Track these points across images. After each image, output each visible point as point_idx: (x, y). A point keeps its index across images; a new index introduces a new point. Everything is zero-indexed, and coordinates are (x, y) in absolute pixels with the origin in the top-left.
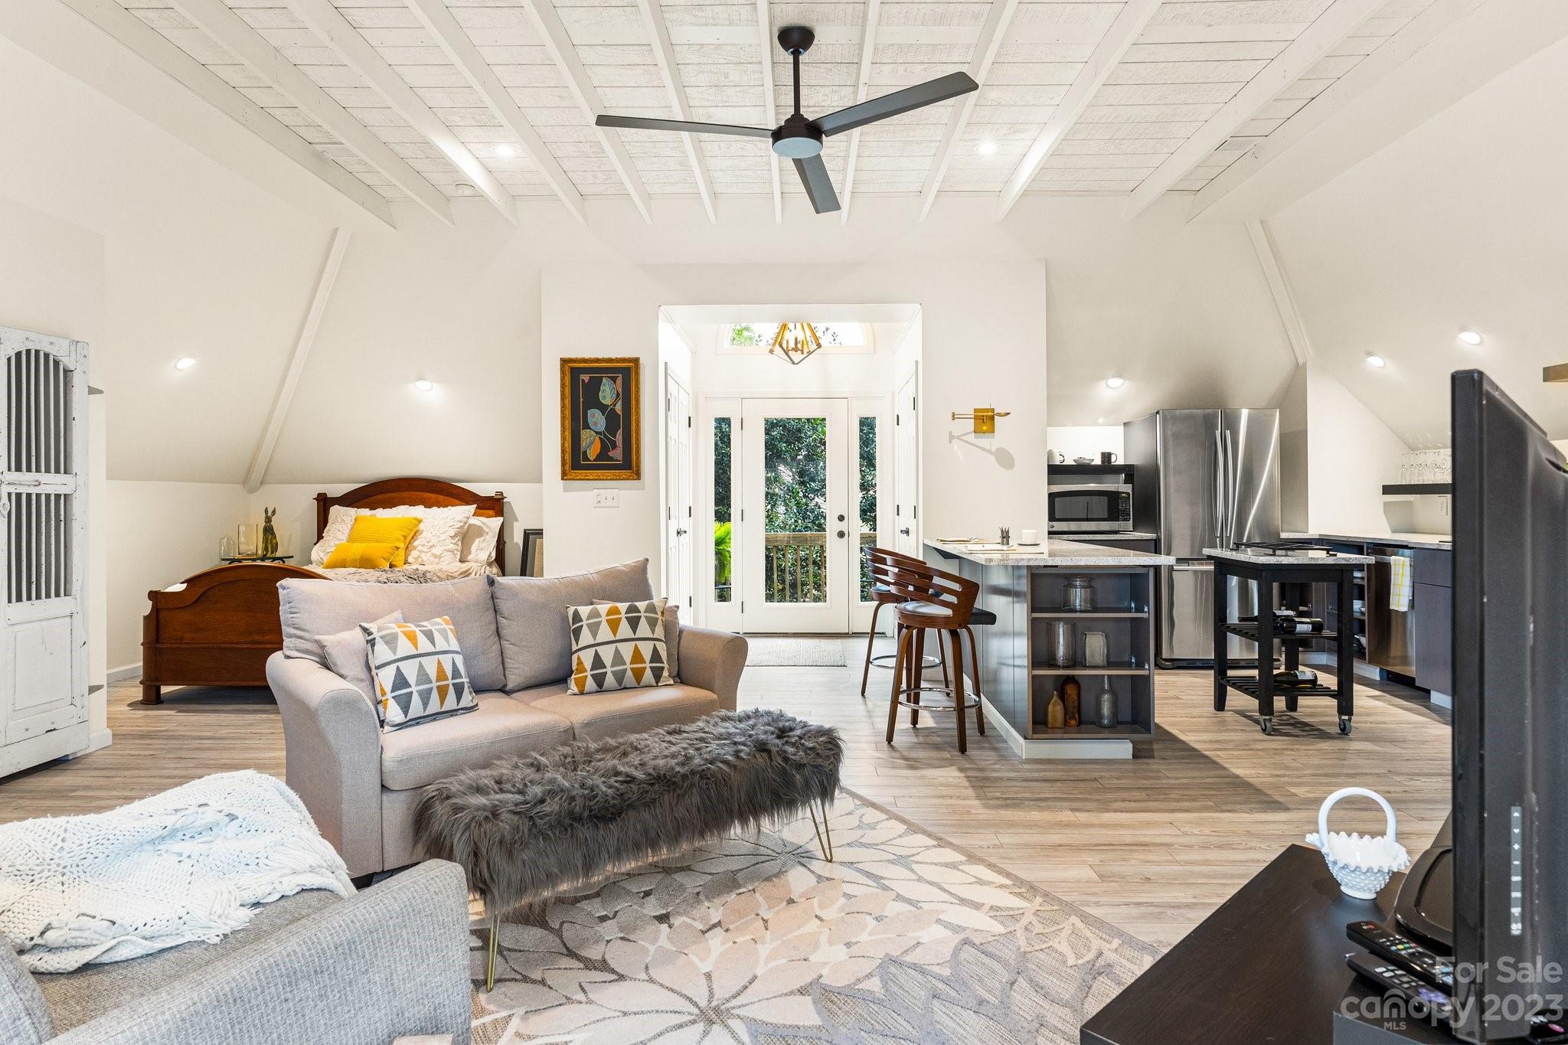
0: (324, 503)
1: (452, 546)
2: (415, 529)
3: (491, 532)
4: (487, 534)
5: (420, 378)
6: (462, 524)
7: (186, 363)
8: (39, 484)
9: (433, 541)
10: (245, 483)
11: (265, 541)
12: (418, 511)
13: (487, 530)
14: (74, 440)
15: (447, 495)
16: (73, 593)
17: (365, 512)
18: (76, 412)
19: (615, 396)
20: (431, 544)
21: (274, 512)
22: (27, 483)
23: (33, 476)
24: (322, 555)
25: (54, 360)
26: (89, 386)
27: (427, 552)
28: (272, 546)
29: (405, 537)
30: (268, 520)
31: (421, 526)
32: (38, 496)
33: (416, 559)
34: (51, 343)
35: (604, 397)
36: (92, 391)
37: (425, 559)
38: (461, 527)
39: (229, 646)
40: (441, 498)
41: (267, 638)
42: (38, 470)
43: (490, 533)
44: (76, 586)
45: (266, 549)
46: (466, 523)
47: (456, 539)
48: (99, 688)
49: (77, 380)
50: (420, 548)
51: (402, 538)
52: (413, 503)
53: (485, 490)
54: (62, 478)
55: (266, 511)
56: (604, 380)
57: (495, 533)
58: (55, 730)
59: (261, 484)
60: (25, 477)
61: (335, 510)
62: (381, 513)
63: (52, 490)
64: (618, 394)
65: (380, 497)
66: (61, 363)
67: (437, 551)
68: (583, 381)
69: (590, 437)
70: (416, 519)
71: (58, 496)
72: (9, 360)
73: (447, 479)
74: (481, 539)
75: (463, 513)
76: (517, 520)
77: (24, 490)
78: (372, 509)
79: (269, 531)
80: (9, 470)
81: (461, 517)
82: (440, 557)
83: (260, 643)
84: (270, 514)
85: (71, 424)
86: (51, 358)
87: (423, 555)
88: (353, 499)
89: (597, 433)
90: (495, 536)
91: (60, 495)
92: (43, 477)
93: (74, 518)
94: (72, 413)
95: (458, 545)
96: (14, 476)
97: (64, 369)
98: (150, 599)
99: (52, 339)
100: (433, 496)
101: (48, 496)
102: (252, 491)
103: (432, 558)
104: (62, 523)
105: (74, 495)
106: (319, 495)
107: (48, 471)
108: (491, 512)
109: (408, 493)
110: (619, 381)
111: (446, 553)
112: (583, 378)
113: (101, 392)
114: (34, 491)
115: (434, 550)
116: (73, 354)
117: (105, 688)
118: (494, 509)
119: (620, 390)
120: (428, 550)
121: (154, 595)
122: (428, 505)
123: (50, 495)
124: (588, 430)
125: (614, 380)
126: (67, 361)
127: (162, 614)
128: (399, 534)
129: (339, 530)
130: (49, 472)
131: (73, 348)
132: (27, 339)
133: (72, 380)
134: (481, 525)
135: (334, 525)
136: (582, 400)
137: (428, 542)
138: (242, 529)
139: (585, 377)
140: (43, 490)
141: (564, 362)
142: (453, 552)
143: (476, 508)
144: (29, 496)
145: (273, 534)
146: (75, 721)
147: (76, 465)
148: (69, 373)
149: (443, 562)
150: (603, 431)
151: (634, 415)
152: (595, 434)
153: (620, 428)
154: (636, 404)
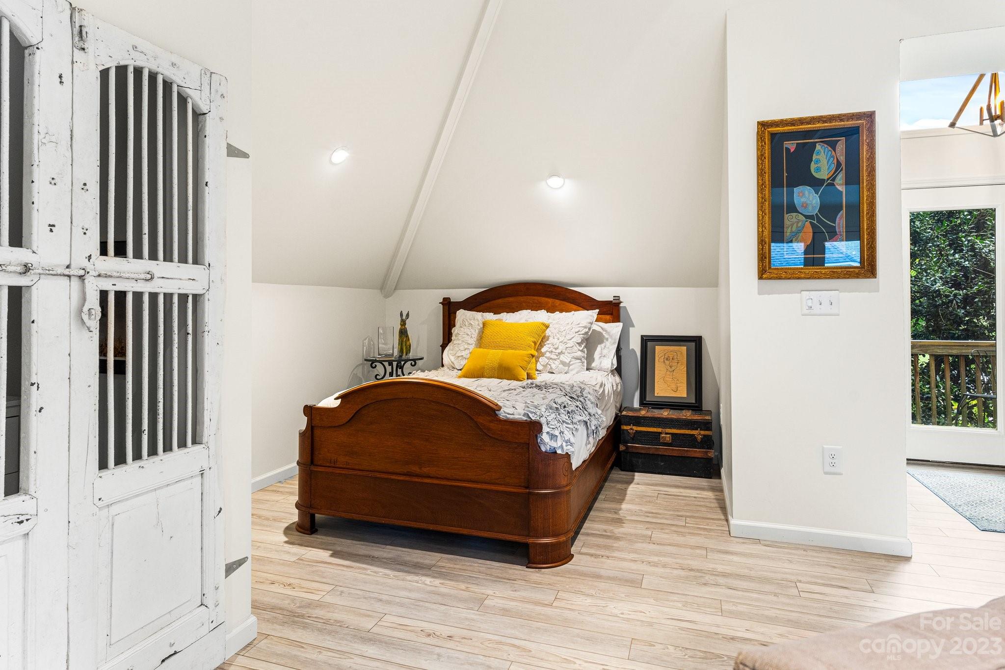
0: (450, 308)
1: (579, 354)
2: (544, 334)
3: (611, 337)
4: (607, 339)
5: (552, 175)
6: (587, 330)
7: (340, 156)
8: (152, 278)
9: (560, 347)
10: (382, 288)
11: (401, 343)
12: (541, 316)
13: (606, 336)
14: (207, 214)
15: (564, 300)
16: (205, 440)
17: (489, 316)
18: (209, 175)
19: (833, 167)
20: (559, 351)
21: (408, 315)
22: (132, 276)
23: (144, 265)
24: (453, 359)
25: (179, 94)
26: (227, 143)
27: (555, 360)
28: (406, 348)
29: (535, 343)
30: (403, 323)
31: (548, 333)
32: (154, 296)
33: (545, 366)
34: (173, 65)
35: (818, 170)
36: (233, 152)
37: (553, 366)
38: (586, 333)
39: (386, 476)
40: (557, 302)
41: (426, 470)
42: (153, 256)
43: (610, 340)
44: (208, 429)
45: (401, 351)
46: (590, 329)
47: (583, 346)
48: (240, 563)
49: (211, 126)
50: (548, 355)
51: (533, 344)
52: (536, 307)
53: (602, 294)
54: (189, 269)
55: (401, 315)
56: (818, 147)
57: (615, 340)
58: (175, 653)
59: (395, 289)
60: (130, 266)
61: (462, 315)
62: (507, 318)
63: (174, 288)
64: (839, 164)
65: (500, 301)
66: (189, 100)
67: (565, 358)
68: (788, 150)
69: (798, 223)
70: (544, 324)
71: (183, 298)
72: (105, 74)
73: (563, 283)
74: (603, 345)
75: (585, 318)
76: (633, 326)
77: (129, 287)
78: (496, 313)
79: (403, 333)
80: (104, 251)
81: (585, 323)
82: (569, 365)
83: (417, 476)
84: (404, 317)
85: (203, 192)
86: (175, 89)
87: (551, 362)
88: (476, 303)
89: (807, 217)
90: (614, 343)
91: (187, 296)
92: (160, 267)
93: (206, 329)
94: (204, 177)
95: (584, 352)
96: (112, 263)
97: (194, 111)
98: (305, 414)
99: (174, 59)
100: (550, 301)
101: (168, 297)
102: (387, 296)
103: (561, 366)
104: (190, 338)
105: (207, 297)
106: (445, 299)
107: (168, 258)
108: (608, 317)
109: (525, 297)
110: (841, 146)
111: (574, 361)
112: (786, 146)
113: (245, 155)
114: (146, 288)
115: (562, 357)
116: (206, 88)
117: (249, 560)
118: (612, 314)
119: (842, 159)
120: (555, 357)
121: (309, 411)
122: (551, 310)
123: (171, 295)
124: (794, 214)
125: (833, 145)
126: (198, 98)
127: (317, 432)
128: (530, 340)
129: (468, 335)
130: (171, 260)
131: (206, 80)
132: (135, 47)
133: (204, 127)
134: (601, 331)
135: (462, 329)
136: (785, 174)
137: (556, 349)
138: (381, 331)
139: (791, 145)
140: (160, 287)
141: (763, 125)
142: (581, 359)
143: (599, 314)
144: (138, 296)
145: (407, 336)
146: (205, 630)
147: (209, 253)
148: (201, 117)
149: (572, 370)
150: (817, 214)
151: (865, 190)
152: (804, 218)
153: (842, 209)
154: (868, 176)
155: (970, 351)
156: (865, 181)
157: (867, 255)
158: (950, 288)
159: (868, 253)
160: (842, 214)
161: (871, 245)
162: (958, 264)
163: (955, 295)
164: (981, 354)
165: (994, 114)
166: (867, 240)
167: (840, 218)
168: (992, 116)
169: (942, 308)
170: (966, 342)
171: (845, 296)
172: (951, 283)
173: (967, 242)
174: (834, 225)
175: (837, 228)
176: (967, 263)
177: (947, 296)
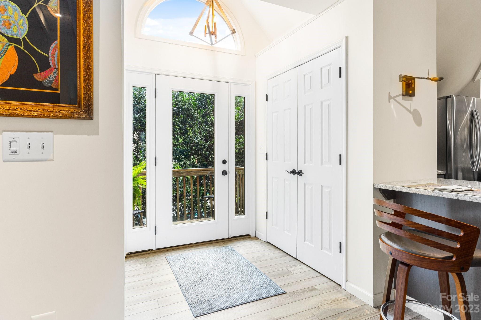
89: (10, 40)
150: (24, 39)
151: (82, 22)
152: (6, 41)
153: (56, 39)
154: (85, 7)
155: (207, 173)
156: (82, 11)
157: (84, 94)
158: (203, 141)
159: (84, 91)
160: (57, 45)
161: (88, 83)
162: (207, 130)
163: (205, 145)
164: (212, 174)
165: (211, 31)
166: (84, 77)
167: (55, 49)
168: (210, 31)
169: (201, 151)
170: (206, 169)
171: (59, 138)
172: (204, 139)
173: (210, 120)
174: (47, 55)
175: (50, 58)
176: (210, 130)
177: (202, 145)
